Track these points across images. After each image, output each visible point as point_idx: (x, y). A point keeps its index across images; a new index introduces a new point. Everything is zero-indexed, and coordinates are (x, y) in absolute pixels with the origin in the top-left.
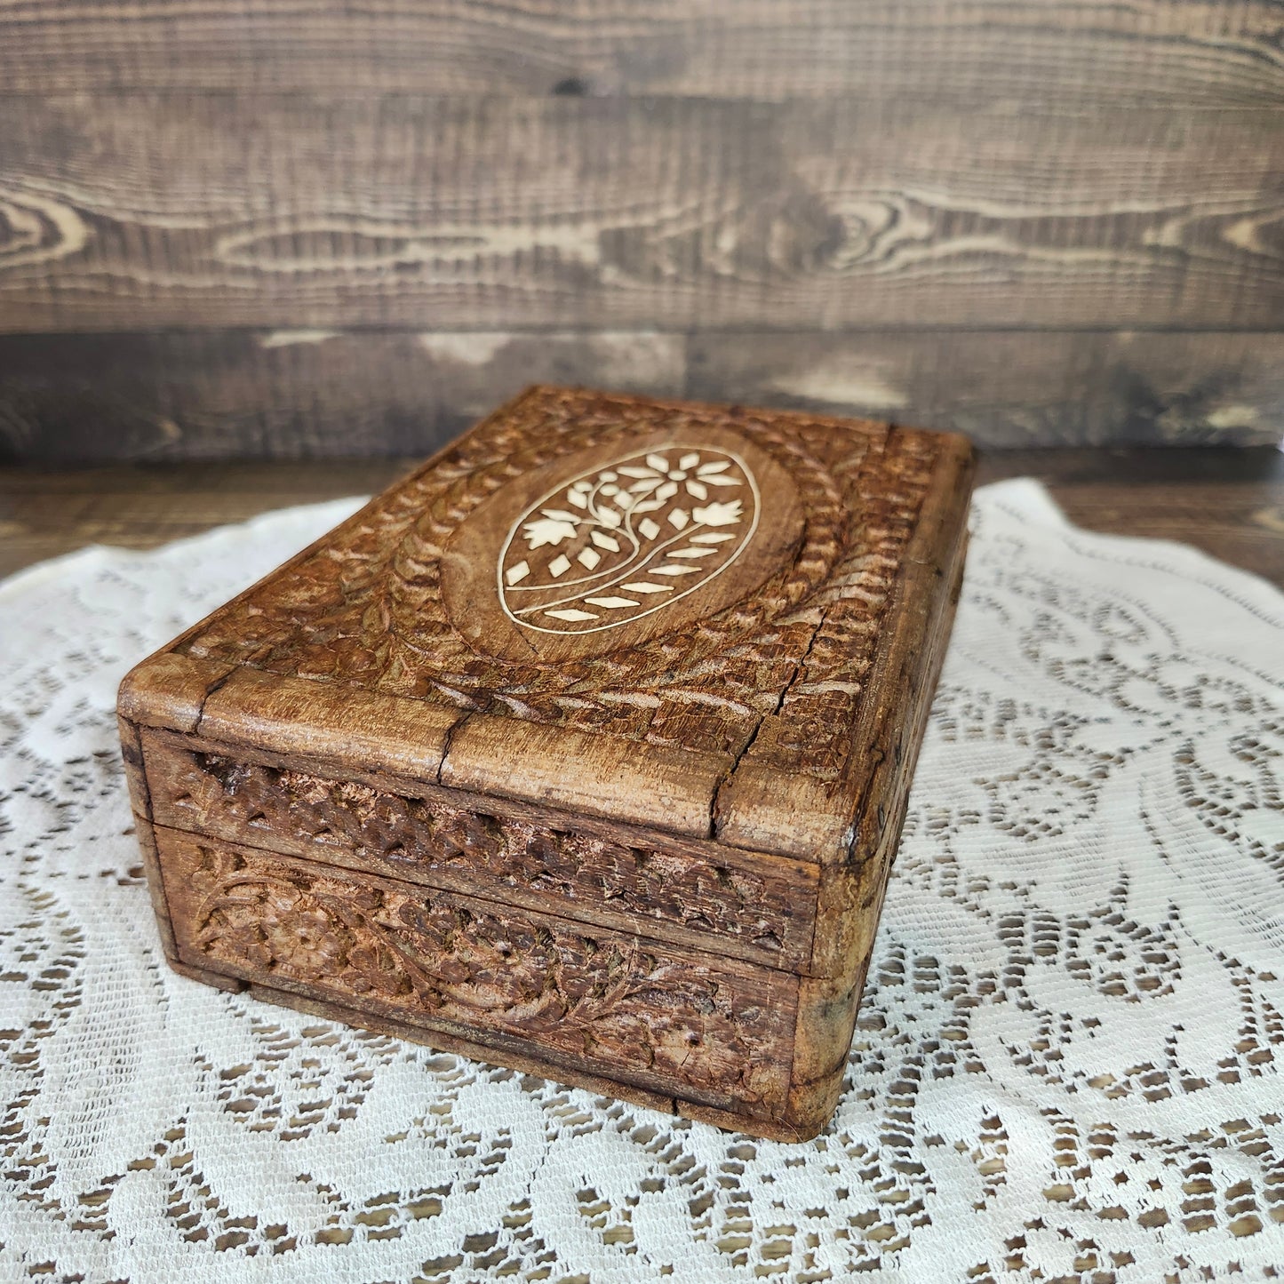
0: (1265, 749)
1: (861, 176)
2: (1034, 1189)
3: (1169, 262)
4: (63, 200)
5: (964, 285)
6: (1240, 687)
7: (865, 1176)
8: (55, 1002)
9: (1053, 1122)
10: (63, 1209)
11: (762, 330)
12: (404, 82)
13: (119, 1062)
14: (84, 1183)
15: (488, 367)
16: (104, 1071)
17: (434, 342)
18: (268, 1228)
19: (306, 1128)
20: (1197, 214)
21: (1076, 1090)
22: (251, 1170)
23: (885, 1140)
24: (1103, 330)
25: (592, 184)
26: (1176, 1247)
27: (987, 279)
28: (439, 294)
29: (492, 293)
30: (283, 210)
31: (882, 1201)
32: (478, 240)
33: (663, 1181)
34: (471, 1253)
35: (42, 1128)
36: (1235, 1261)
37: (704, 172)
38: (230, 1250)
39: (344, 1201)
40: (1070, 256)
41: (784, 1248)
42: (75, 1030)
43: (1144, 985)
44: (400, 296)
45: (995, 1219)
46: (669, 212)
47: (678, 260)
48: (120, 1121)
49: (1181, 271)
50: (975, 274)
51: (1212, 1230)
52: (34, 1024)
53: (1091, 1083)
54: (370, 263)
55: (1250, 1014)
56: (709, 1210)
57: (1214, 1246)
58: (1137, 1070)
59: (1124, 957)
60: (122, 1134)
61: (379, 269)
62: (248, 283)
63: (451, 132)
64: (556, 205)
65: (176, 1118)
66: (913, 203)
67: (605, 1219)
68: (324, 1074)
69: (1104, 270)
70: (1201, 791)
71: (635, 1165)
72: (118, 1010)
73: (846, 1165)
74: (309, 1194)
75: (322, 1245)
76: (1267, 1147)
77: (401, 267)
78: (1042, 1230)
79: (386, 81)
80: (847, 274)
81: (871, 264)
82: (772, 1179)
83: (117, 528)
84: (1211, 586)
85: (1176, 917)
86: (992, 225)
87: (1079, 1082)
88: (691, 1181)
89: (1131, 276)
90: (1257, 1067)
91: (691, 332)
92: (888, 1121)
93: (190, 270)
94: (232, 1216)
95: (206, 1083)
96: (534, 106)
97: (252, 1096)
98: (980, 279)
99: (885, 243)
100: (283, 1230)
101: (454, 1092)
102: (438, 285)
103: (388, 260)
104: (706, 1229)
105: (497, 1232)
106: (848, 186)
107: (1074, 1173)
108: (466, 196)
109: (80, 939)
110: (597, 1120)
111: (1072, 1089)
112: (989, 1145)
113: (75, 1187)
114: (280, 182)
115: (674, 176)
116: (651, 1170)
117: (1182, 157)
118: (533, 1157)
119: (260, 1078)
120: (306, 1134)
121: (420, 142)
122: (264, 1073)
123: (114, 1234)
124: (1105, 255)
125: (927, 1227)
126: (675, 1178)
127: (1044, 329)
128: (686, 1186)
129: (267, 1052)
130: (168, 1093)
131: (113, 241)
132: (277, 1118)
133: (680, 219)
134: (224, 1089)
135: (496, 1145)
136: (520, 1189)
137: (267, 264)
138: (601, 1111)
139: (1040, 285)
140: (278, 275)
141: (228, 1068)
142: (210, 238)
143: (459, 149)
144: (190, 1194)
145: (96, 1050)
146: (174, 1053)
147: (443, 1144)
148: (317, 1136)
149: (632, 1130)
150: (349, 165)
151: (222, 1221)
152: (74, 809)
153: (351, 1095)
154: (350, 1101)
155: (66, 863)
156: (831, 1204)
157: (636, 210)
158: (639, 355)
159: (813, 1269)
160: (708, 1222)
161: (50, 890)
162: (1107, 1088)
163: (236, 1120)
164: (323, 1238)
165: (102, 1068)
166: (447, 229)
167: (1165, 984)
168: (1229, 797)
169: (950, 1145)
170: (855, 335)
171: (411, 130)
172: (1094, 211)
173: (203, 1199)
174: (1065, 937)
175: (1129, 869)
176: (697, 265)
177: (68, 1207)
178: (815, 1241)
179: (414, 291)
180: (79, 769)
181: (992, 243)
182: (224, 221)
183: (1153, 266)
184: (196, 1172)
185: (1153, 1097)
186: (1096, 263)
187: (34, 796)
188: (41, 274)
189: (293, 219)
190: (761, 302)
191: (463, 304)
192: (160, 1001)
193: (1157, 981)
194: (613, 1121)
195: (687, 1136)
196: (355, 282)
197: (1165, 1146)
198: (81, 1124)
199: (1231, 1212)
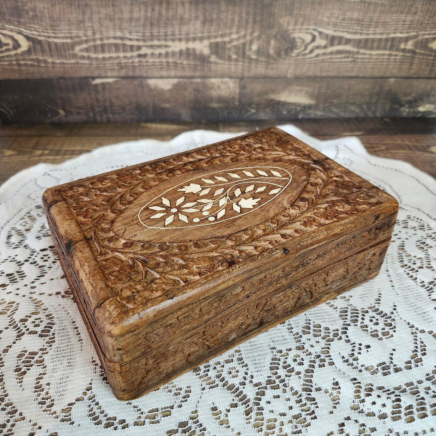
0: (427, 245)
1: (302, 24)
2: (348, 406)
3: (409, 55)
4: (20, 33)
5: (337, 62)
6: (421, 220)
7: (297, 402)
8: (47, 341)
9: (354, 384)
10: (57, 414)
11: (266, 78)
13: (69, 363)
14: (63, 406)
15: (170, 90)
16: (65, 366)
17: (152, 82)
18: (120, 421)
20: (420, 38)
21: (362, 371)
22: (113, 401)
23: (304, 390)
24: (384, 78)
25: (207, 26)
26: (389, 425)
28: (153, 65)
29: (171, 64)
30: (98, 36)
31: (302, 411)
32: (166, 46)
33: (237, 404)
34: (181, 428)
35: (48, 386)
36: (406, 430)
37: (247, 22)
38: (109, 428)
39: (142, 411)
40: (374, 52)
41: (273, 426)
42: (54, 351)
43: (384, 334)
44: (139, 66)
45: (336, 417)
46: (234, 36)
47: (237, 54)
48: (72, 384)
49: (413, 58)
50: (341, 58)
51: (400, 420)
52: (41, 350)
53: (366, 369)
54: (129, 54)
55: (416, 345)
56: (251, 414)
57: (400, 426)
58: (380, 364)
59: (378, 324)
60: (73, 389)
61: (132, 57)
62: (87, 62)
64: (194, 33)
65: (89, 383)
66: (320, 33)
67: (220, 416)
69: (386, 57)
70: (406, 262)
71: (228, 399)
72: (67, 344)
73: (292, 398)
74: (131, 409)
75: (136, 426)
76: (418, 392)
77: (140, 56)
78: (349, 420)
80: (296, 58)
81: (305, 55)
82: (269, 403)
84: (414, 178)
85: (395, 309)
86: (348, 41)
87: (363, 368)
88: (245, 403)
89: (395, 59)
90: (417, 364)
91: (241, 78)
92: (305, 383)
93: (66, 58)
94: (108, 416)
95: (96, 370)
98: (343, 60)
99: (310, 47)
100: (124, 421)
102: (153, 62)
103: (135, 53)
104: (250, 420)
105: (188, 421)
106: (298, 27)
107: (360, 401)
108: (163, 30)
109: (52, 318)
110: (216, 383)
111: (361, 371)
112: (335, 391)
113: (60, 407)
114: (96, 26)
115: (236, 23)
116: (233, 400)
118: (198, 396)
121: (146, 11)
123: (73, 423)
124: (387, 52)
125: (315, 419)
126: (241, 402)
127: (364, 77)
128: (244, 405)
130: (85, 374)
131: (39, 47)
133: (238, 39)
134: (102, 373)
135: (186, 392)
136: (194, 407)
137: (93, 55)
138: (218, 379)
139: (364, 62)
140: (97, 59)
142: (73, 46)
143: (160, 13)
144: (95, 409)
145: (61, 359)
147: (170, 391)
149: (227, 385)
150: (121, 20)
151: (106, 418)
152: (45, 268)
155: (44, 289)
156: (287, 412)
157: (222, 36)
158: (223, 86)
159: (282, 433)
160: (251, 418)
161: (41, 300)
162: (371, 371)
163: (107, 383)
164: (136, 424)
166: (156, 43)
167: (391, 334)
168: (415, 264)
169: (323, 391)
170: (298, 79)
171: (142, 6)
172: (384, 36)
173: (99, 410)
174: (360, 316)
175: (381, 291)
176: (244, 53)
177: (59, 414)
178: (282, 424)
179: (144, 64)
180: (45, 253)
181: (348, 48)
182: (77, 40)
183: (404, 56)
184: (96, 401)
185: (385, 374)
186: (384, 55)
187: (31, 263)
188: (14, 58)
189: (101, 39)
190: (267, 68)
191: (162, 68)
192: (80, 340)
193: (388, 333)
194: (221, 383)
195: (244, 388)
196: (123, 61)
197: (388, 392)
198: (59, 385)
199: (406, 415)
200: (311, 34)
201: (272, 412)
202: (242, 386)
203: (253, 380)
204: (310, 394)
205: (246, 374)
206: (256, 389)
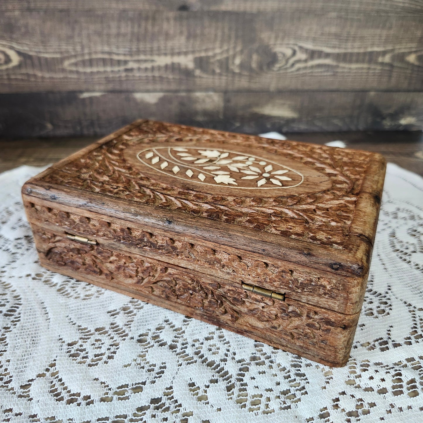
0: (419, 232)
1: (283, 38)
2: (342, 381)
3: (387, 68)
4: (12, 48)
5: (318, 76)
6: (410, 211)
7: (286, 378)
8: (12, 320)
10: (15, 391)
11: (249, 91)
12: (127, 6)
13: (33, 340)
14: (22, 382)
15: (156, 104)
16: (28, 344)
17: (138, 96)
18: (84, 397)
19: (97, 362)
20: (397, 52)
21: (357, 348)
22: (78, 377)
23: (293, 366)
24: (364, 91)
25: (191, 41)
26: (390, 400)
27: (325, 74)
28: (139, 80)
29: (157, 79)
30: (86, 51)
31: (291, 386)
32: (152, 61)
33: (217, 380)
34: (153, 404)
35: (8, 363)
36: (410, 405)
37: (230, 37)
38: (71, 404)
39: (110, 387)
40: (354, 66)
41: (258, 402)
42: (18, 330)
43: (379, 312)
44: (127, 80)
45: (329, 392)
46: (218, 51)
47: (221, 67)
48: (34, 361)
49: (391, 71)
50: (321, 72)
51: (402, 395)
52: (5, 328)
53: (362, 345)
54: (116, 69)
55: (415, 322)
56: (233, 389)
57: (403, 400)
58: (377, 340)
59: (372, 303)
60: (34, 365)
61: (119, 71)
62: (75, 76)
63: (143, 24)
64: (179, 48)
65: (53, 359)
66: (301, 48)
67: (198, 393)
68: (102, 344)
69: (365, 71)
70: (398, 247)
71: (208, 374)
72: (33, 323)
73: (279, 374)
74: (98, 385)
75: (102, 402)
76: (420, 367)
77: (127, 70)
78: (345, 395)
79: (121, 6)
80: (278, 72)
81: (286, 69)
82: (254, 378)
83: (32, 160)
85: (390, 289)
86: (327, 55)
87: (357, 345)
88: (227, 379)
89: (374, 73)
90: (417, 340)
91: (226, 92)
92: (293, 359)
94: (72, 393)
95: (63, 347)
96: (171, 14)
97: (78, 352)
98: (323, 74)
99: (291, 61)
100: (89, 397)
101: (147, 350)
102: (139, 76)
103: (122, 68)
104: (232, 395)
105: (161, 398)
106: (279, 42)
107: (355, 376)
108: (148, 46)
109: (20, 299)
110: (195, 359)
112: (327, 366)
113: (19, 383)
114: (85, 41)
115: (219, 38)
116: (213, 376)
117: (392, 32)
118: (174, 372)
119: (81, 346)
120: (97, 364)
121: (133, 27)
122: (82, 344)
123: (32, 399)
124: (365, 66)
125: (306, 395)
126: (221, 378)
127: (345, 91)
128: (225, 381)
129: (83, 337)
130: (50, 351)
131: (29, 62)
132: (87, 359)
133: (221, 53)
134: (69, 349)
135: (161, 368)
136: (169, 383)
138: (196, 355)
140: (85, 73)
141: (70, 342)
142: (62, 60)
143: (146, 29)
144: (58, 385)
145: (26, 336)
146: (52, 337)
147: (143, 368)
148: (100, 365)
149: (207, 362)
150: (109, 35)
151: (69, 394)
152: (18, 255)
153: (112, 351)
154: (112, 353)
155: (14, 273)
156: (274, 387)
157: (206, 50)
158: (208, 100)
159: (268, 409)
160: (233, 393)
161: (10, 282)
162: (367, 347)
163: (73, 360)
164: (102, 400)
165: (27, 342)
166: (142, 57)
167: (386, 312)
168: (407, 249)
169: (314, 366)
170: (281, 93)
171: (129, 23)
172: (362, 51)
173: (62, 387)
175: (374, 273)
176: (227, 69)
177: (17, 390)
178: (269, 399)
179: (131, 78)
180: (19, 241)
181: (327, 61)
182: (66, 55)
183: (381, 70)
184: (60, 378)
185: (382, 350)
187: (4, 250)
188: (4, 73)
189: (90, 54)
190: (249, 82)
191: (148, 83)
192: (47, 319)
193: (384, 311)
194: (200, 359)
195: (225, 364)
196: (111, 76)
197: (386, 367)
198: (20, 362)
199: (408, 389)
200: (291, 48)
201: (257, 387)
202: (223, 362)
203: (235, 357)
204: (300, 370)
205: (228, 351)
206: (239, 366)
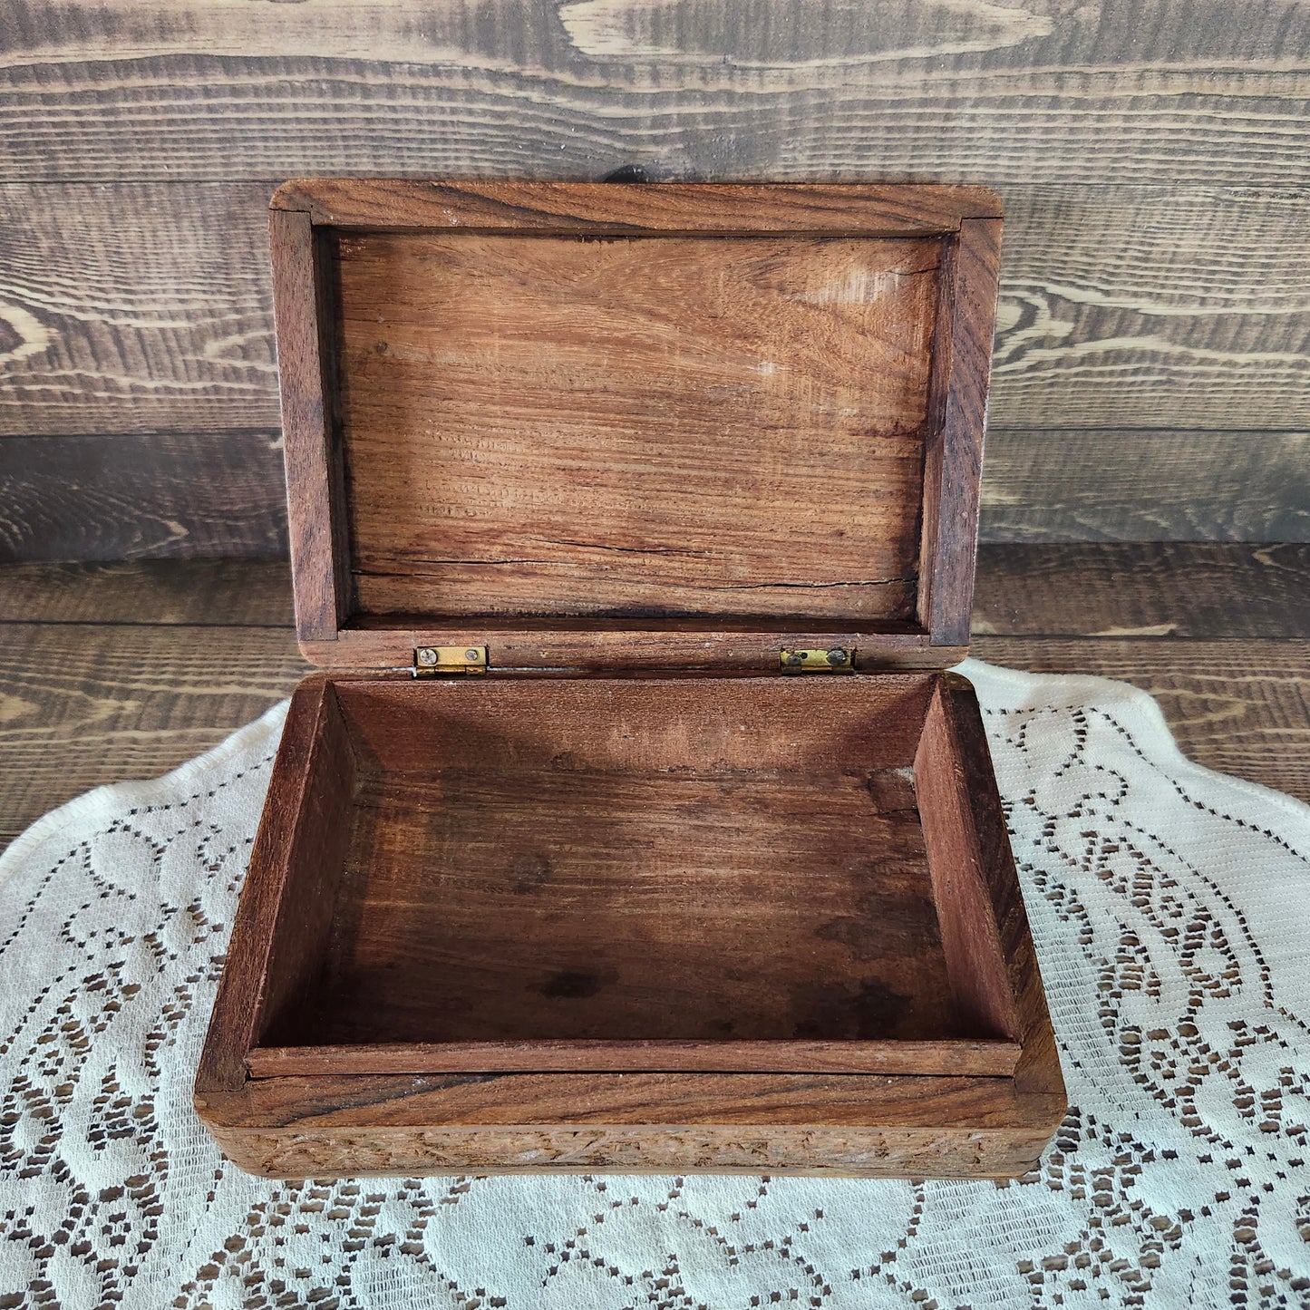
5: (1108, 384)
24: (1271, 430)
27: (1138, 378)
50: (1124, 373)
62: (245, 385)
66: (1053, 300)
69: (1285, 371)
86: (1152, 324)
93: (175, 375)
98: (1129, 379)
99: (1012, 343)
124: (1291, 357)
131: (81, 343)
137: (264, 367)
139: (1203, 385)
181: (1150, 343)
182: (208, 320)
186: (1278, 364)
200: (1021, 301)
